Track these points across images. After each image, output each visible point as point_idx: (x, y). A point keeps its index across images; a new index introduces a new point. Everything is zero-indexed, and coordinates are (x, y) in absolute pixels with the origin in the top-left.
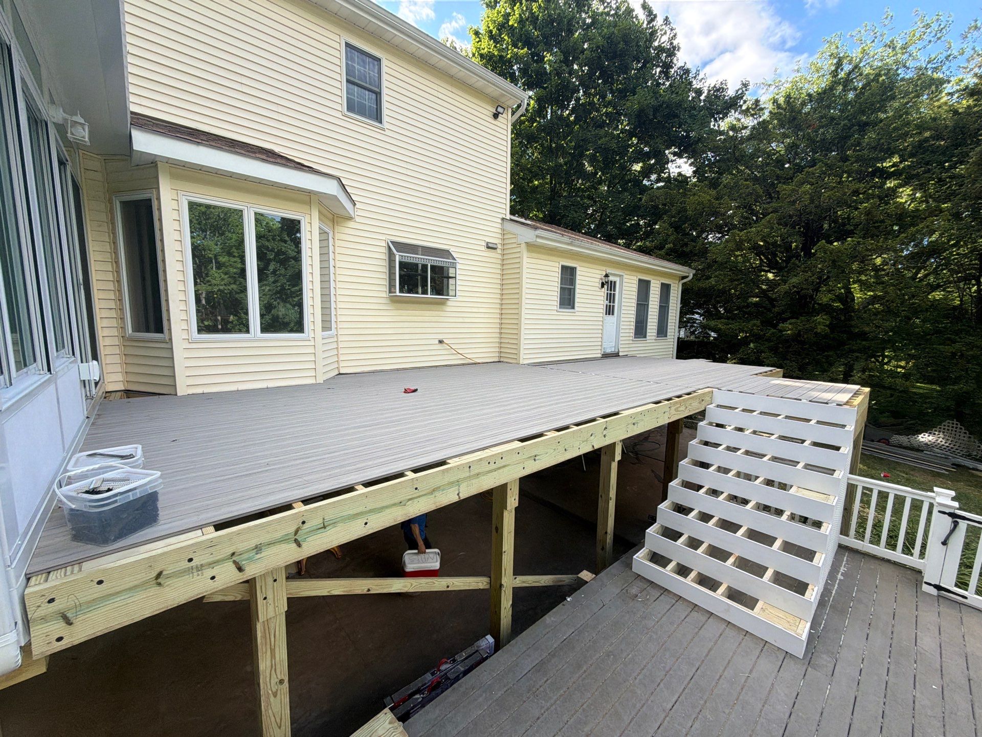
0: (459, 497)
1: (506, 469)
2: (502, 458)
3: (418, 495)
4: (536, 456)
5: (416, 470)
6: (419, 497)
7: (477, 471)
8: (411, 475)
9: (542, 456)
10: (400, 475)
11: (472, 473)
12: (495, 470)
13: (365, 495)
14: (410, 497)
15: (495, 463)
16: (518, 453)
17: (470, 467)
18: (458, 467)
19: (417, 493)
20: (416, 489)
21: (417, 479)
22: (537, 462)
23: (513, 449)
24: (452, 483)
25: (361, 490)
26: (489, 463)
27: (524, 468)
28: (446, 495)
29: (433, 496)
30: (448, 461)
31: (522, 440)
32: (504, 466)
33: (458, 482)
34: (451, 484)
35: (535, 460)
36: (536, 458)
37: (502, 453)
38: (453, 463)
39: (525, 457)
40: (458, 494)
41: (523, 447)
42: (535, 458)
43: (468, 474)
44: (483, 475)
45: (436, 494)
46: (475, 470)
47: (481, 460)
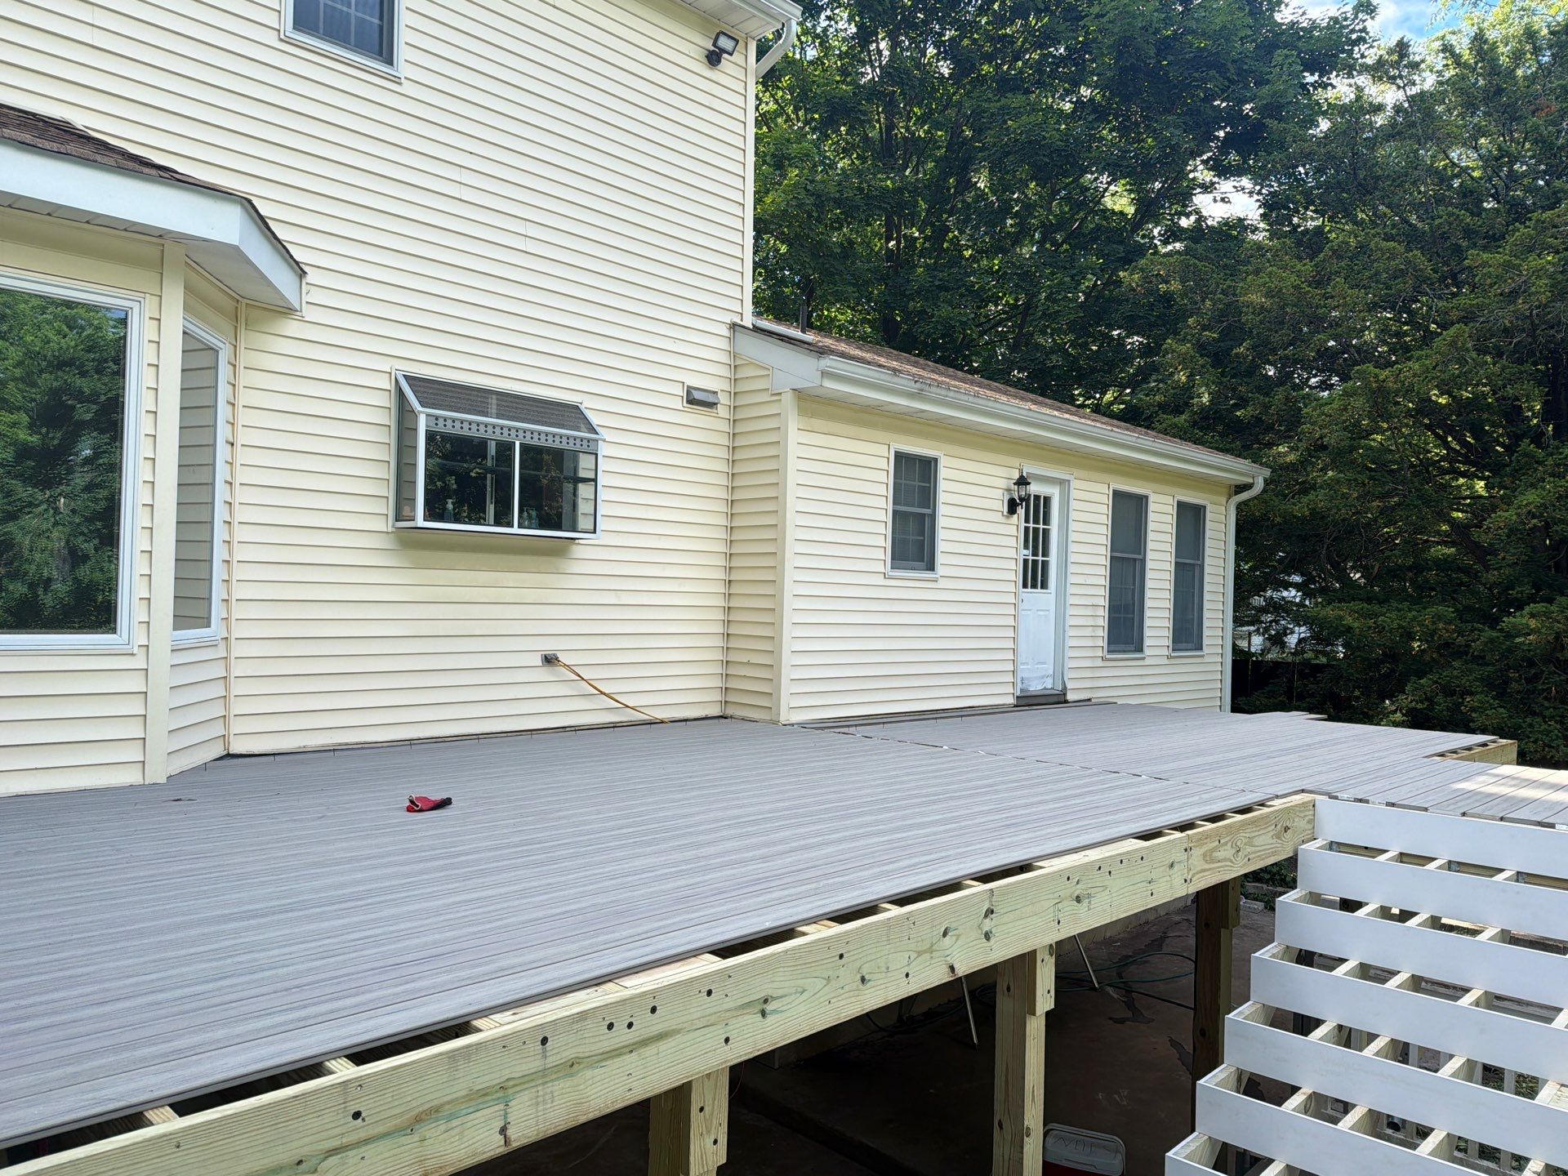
0: (507, 1142)
1: (664, 1046)
2: (654, 1010)
3: (362, 1135)
4: (766, 1001)
5: (361, 1056)
6: (367, 1141)
7: (569, 1054)
8: (343, 1070)
9: (785, 1000)
10: (312, 1069)
11: (552, 1060)
12: (631, 1048)
13: (175, 1141)
14: (335, 1143)
15: (630, 1025)
16: (709, 993)
17: (544, 1041)
18: (504, 1043)
19: (360, 1131)
20: (357, 1115)
21: (360, 1083)
22: (770, 1019)
23: (692, 981)
24: (484, 1093)
25: (165, 1123)
26: (610, 1026)
27: (727, 1040)
28: (462, 1132)
29: (416, 1137)
30: (477, 1023)
31: (725, 951)
32: (661, 1036)
33: (503, 1092)
34: (479, 1097)
35: (763, 1013)
36: (769, 1007)
37: (654, 994)
38: (490, 1028)
39: (729, 1003)
40: (503, 1131)
41: (726, 974)
42: (763, 1007)
43: (535, 1065)
44: (591, 1066)
45: (430, 1131)
46: (562, 1049)
47: (583, 1016)
